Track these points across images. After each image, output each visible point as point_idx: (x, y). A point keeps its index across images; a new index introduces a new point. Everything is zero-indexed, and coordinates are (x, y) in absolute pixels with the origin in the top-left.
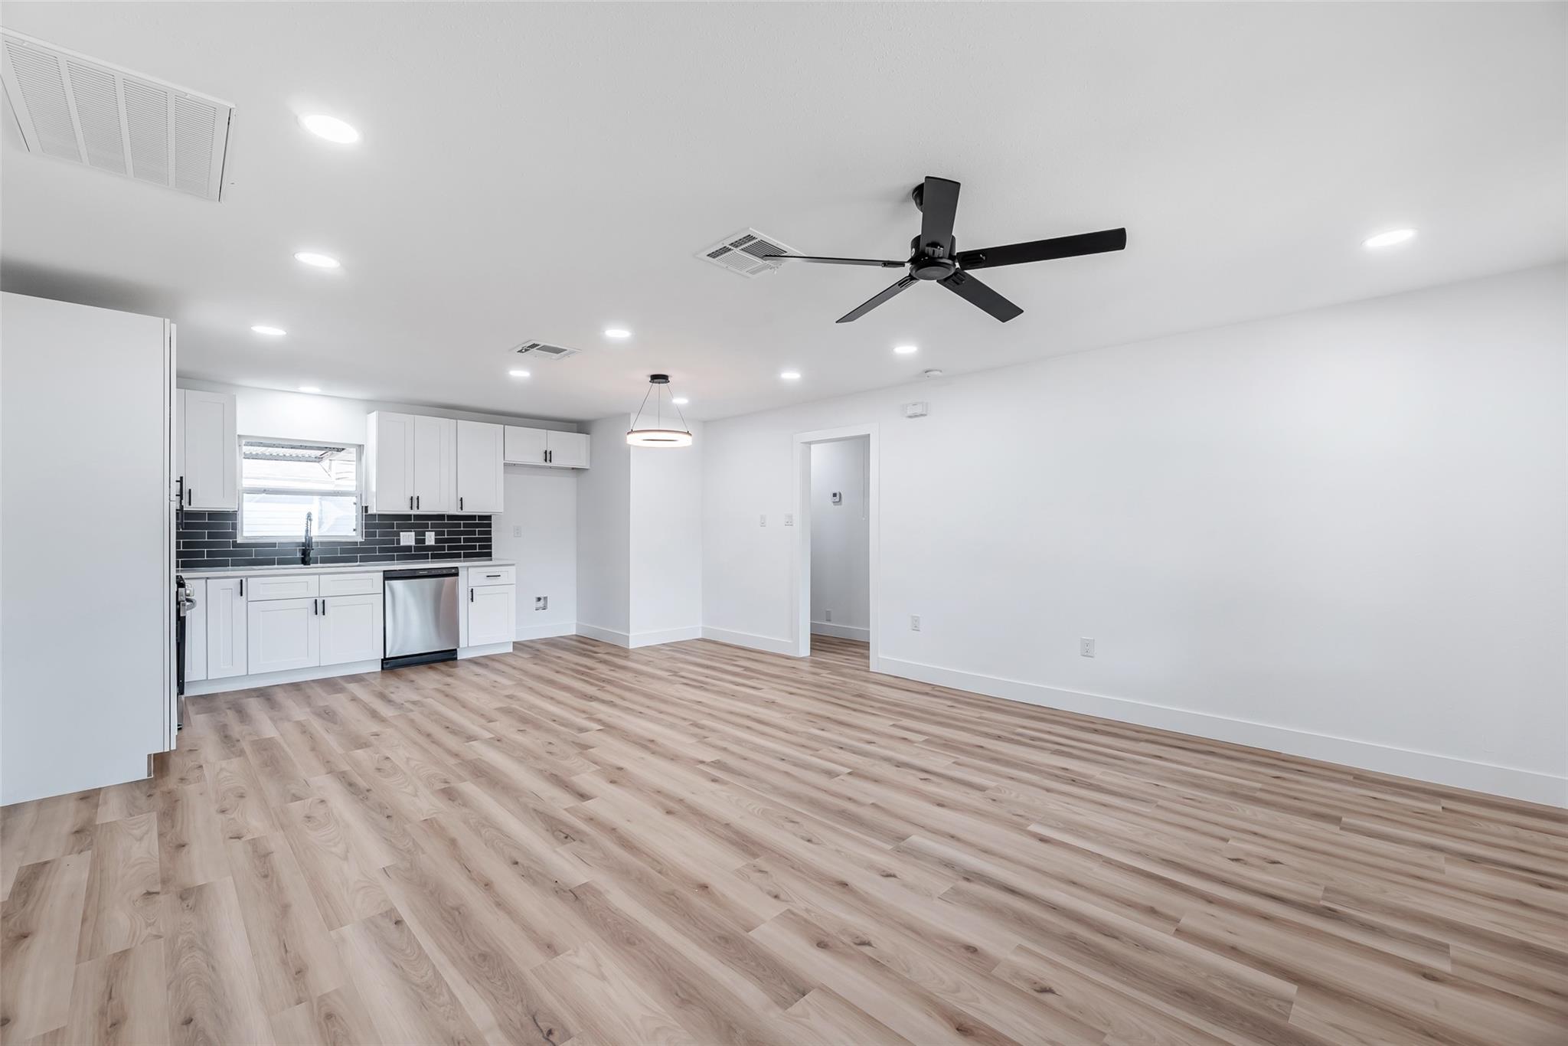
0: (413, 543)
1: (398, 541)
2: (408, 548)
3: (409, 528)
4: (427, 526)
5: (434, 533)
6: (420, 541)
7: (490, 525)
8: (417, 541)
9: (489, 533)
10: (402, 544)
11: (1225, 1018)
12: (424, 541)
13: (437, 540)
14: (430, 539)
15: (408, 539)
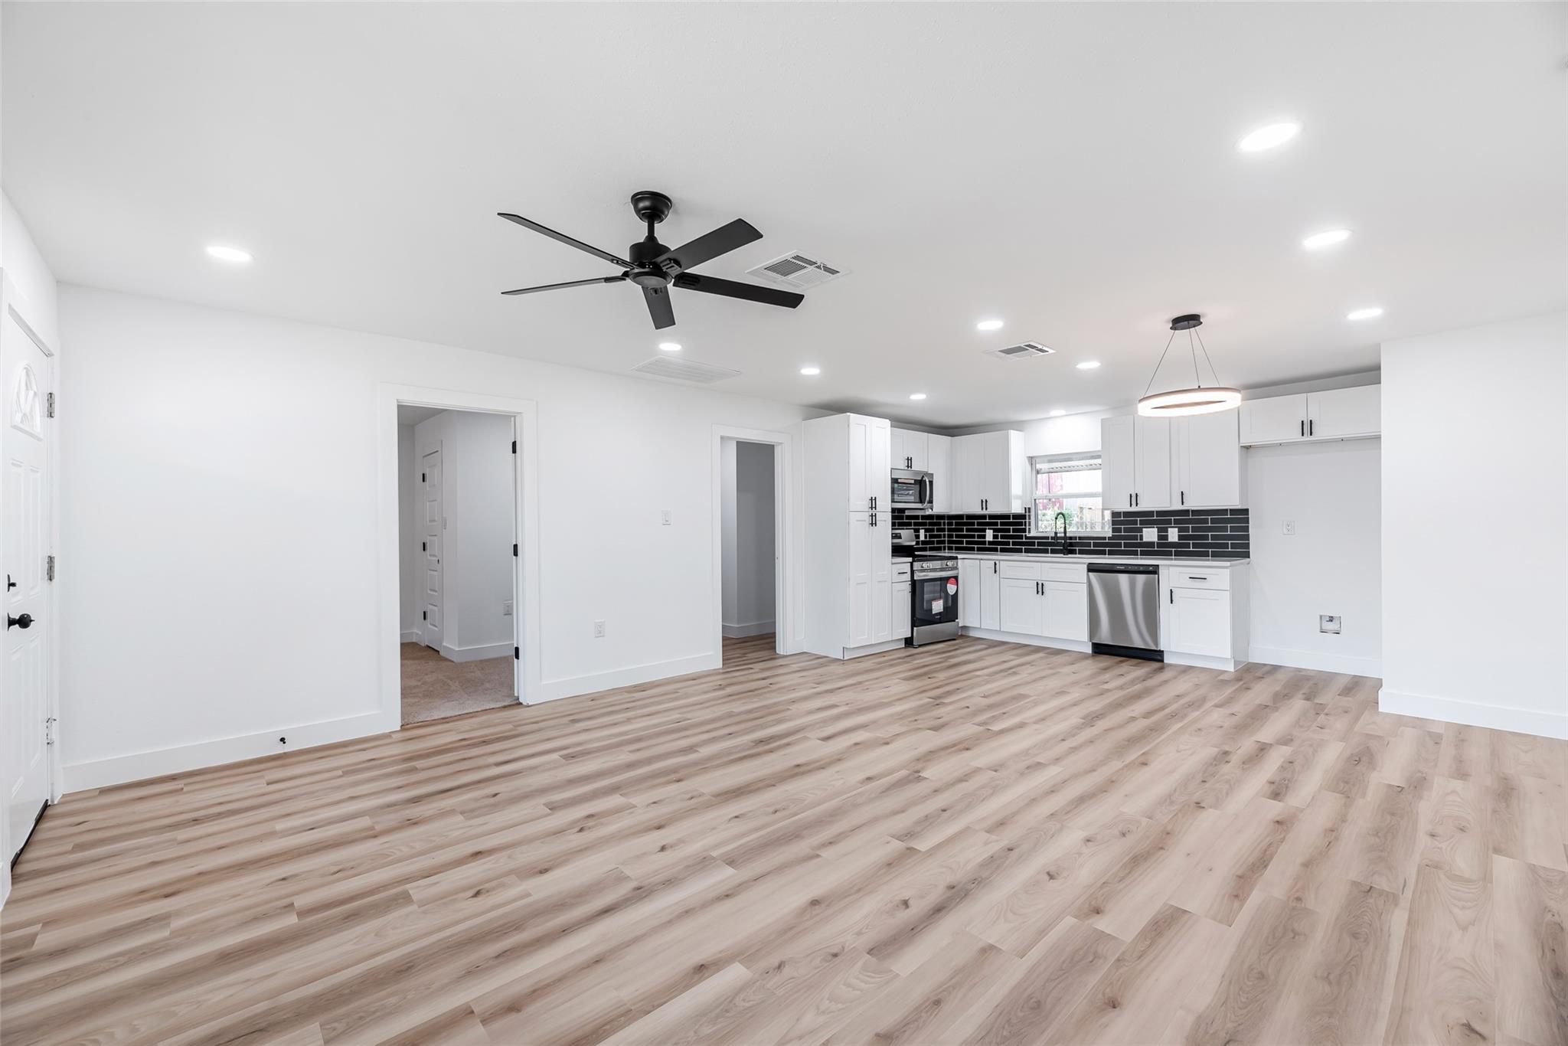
0: (1155, 539)
1: (1141, 536)
2: (1151, 544)
3: (1150, 523)
4: (1169, 522)
5: (1177, 529)
6: (1163, 537)
7: (1247, 521)
8: (1160, 538)
9: (1247, 529)
10: (1145, 540)
11: (365, 981)
12: (1166, 537)
13: (1180, 537)
14: (1173, 535)
15: (1150, 535)
